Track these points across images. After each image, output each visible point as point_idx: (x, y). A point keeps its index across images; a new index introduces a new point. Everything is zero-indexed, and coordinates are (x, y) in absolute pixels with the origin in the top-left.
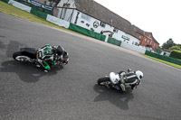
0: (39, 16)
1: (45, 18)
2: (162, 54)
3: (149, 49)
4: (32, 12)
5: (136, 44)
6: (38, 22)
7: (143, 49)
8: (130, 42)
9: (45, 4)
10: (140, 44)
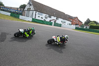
0: (15, 17)
1: (18, 18)
2: (85, 28)
3: (77, 26)
4: (11, 15)
5: (70, 24)
6: (15, 20)
7: (74, 27)
8: (66, 24)
9: (18, 10)
10: (72, 24)
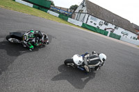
1: (67, 20)
4: (59, 17)
5: (134, 38)
6: (63, 23)
8: (129, 37)
9: (67, 11)
